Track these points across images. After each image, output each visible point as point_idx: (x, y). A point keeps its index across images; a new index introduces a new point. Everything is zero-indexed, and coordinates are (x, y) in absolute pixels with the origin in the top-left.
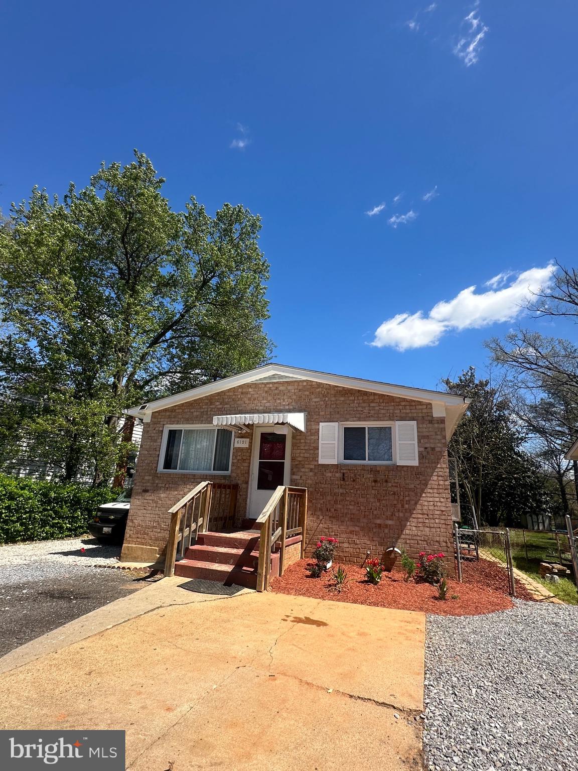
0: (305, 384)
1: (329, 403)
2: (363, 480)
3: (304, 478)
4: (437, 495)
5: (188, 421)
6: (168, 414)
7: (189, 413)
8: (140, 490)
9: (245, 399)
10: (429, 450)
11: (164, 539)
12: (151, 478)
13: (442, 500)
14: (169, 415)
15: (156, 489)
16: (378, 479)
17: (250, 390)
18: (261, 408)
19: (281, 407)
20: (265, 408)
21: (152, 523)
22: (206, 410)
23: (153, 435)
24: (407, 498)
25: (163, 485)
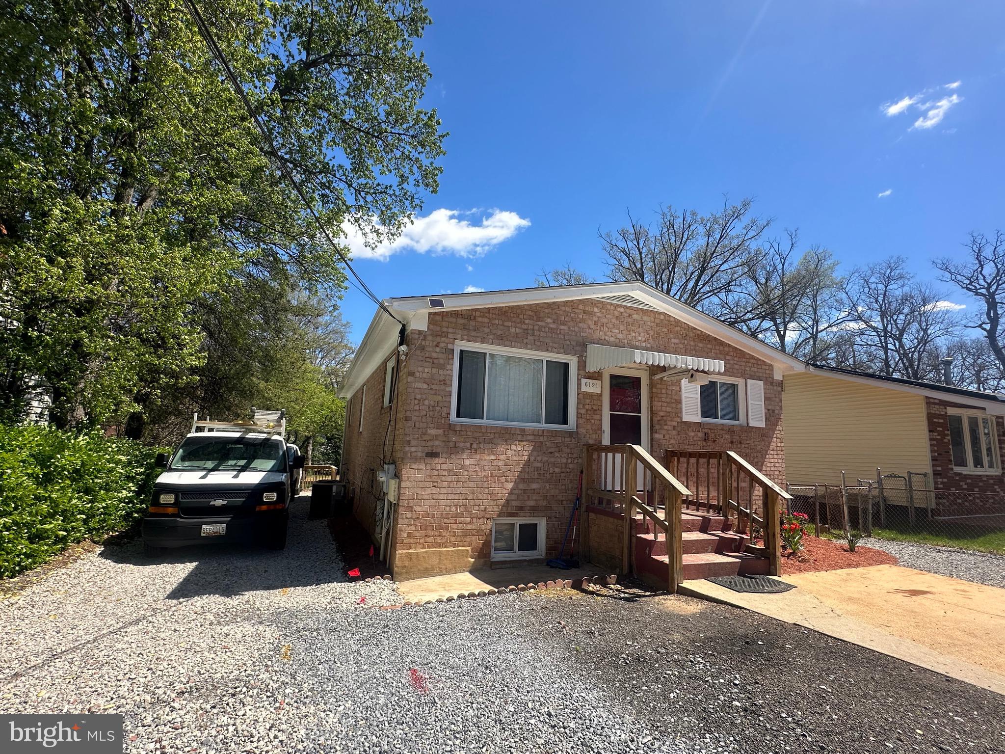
0: (662, 317)
1: (688, 347)
2: (722, 441)
3: (667, 437)
4: (776, 456)
5: (502, 340)
6: (461, 321)
7: (501, 327)
8: (419, 454)
9: (590, 322)
10: (771, 411)
11: (479, 532)
12: (440, 432)
13: (780, 461)
14: (464, 325)
15: (454, 450)
16: (734, 440)
17: (596, 310)
18: (612, 339)
19: (637, 343)
20: (617, 341)
21: (454, 509)
22: (531, 327)
23: (434, 355)
24: (756, 460)
25: (468, 445)
